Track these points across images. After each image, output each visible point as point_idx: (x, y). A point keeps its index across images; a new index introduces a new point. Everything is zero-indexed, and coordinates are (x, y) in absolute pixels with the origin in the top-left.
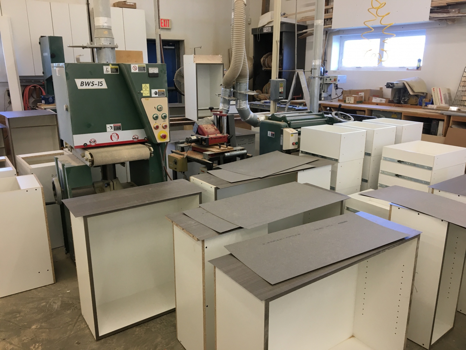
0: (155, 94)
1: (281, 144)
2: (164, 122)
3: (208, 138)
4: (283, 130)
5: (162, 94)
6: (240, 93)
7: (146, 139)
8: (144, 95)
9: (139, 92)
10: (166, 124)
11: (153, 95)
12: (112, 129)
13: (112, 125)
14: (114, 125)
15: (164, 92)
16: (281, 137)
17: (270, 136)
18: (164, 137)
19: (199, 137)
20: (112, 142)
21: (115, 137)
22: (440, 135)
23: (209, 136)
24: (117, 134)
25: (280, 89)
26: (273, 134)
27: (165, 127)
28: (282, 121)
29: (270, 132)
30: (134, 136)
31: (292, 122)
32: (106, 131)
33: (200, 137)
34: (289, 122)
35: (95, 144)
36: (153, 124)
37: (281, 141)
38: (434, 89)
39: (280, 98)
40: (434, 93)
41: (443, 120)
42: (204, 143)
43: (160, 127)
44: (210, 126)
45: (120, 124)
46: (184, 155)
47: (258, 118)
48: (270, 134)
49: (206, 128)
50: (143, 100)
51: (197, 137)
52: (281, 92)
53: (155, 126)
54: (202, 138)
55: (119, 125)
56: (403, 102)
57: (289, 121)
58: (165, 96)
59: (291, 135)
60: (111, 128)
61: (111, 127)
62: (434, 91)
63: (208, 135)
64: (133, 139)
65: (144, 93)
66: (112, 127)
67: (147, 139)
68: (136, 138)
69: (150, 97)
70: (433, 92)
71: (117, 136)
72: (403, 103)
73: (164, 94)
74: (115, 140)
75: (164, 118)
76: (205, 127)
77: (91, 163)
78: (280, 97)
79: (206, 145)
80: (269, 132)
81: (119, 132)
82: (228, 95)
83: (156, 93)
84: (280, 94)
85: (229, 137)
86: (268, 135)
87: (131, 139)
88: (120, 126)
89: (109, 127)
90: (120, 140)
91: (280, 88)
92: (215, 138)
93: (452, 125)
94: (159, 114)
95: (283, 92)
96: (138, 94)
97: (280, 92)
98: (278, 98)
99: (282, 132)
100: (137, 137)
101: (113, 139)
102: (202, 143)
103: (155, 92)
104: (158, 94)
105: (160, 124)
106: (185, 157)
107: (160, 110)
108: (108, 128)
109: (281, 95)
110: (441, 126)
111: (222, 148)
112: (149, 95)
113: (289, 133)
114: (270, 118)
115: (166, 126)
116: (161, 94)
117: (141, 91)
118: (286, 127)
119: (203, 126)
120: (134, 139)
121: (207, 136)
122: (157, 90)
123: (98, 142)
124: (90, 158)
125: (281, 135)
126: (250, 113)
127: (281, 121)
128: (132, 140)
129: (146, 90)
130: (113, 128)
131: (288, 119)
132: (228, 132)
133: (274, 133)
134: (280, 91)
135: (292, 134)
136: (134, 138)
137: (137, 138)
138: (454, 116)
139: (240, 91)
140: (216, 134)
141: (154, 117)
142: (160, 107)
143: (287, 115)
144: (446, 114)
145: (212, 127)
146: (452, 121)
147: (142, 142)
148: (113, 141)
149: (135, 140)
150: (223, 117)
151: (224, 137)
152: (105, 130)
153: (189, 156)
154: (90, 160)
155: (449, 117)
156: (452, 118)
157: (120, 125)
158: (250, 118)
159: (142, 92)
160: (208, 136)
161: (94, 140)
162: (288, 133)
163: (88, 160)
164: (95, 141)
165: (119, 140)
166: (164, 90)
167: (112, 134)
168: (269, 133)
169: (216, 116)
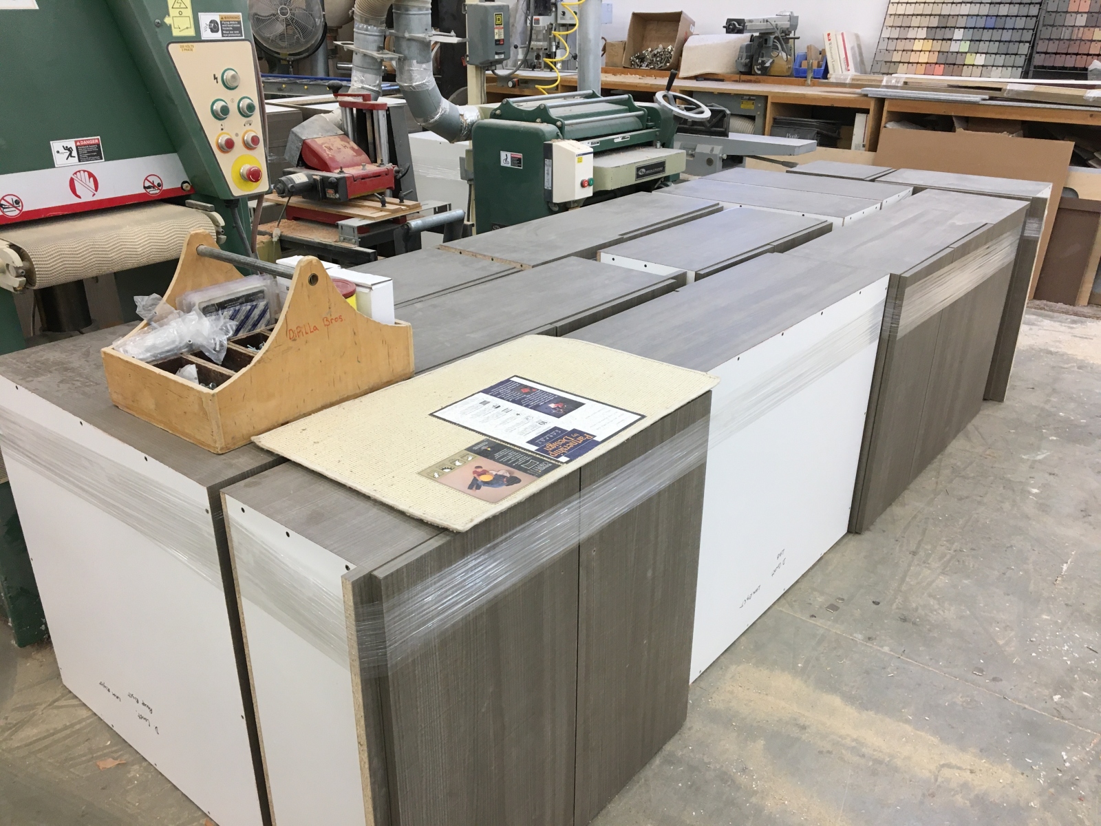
0: (212, 31)
1: (547, 186)
2: (247, 126)
3: (344, 178)
4: (551, 146)
5: (235, 29)
6: (410, 40)
7: (189, 188)
8: (176, 33)
9: (157, 21)
10: (253, 134)
11: (207, 34)
12: (70, 155)
13: (71, 143)
14: (76, 142)
15: (239, 23)
16: (546, 168)
17: (509, 165)
18: (254, 176)
19: (315, 177)
20: (76, 200)
21: (85, 185)
22: (856, 148)
23: (344, 170)
24: (91, 175)
25: (496, 31)
26: (519, 159)
27: (251, 144)
28: (538, 120)
29: (509, 154)
30: (146, 179)
31: (566, 122)
32: (50, 164)
33: (318, 175)
34: (559, 123)
35: (17, 212)
36: (214, 133)
37: (547, 178)
38: (829, 35)
39: (497, 57)
40: (830, 44)
41: (866, 111)
42: (331, 193)
43: (238, 143)
44: (337, 143)
45: (95, 139)
46: (271, 235)
47: (462, 115)
48: (509, 160)
49: (330, 149)
50: (174, 49)
51: (308, 176)
52: (499, 40)
53: (222, 140)
54: (324, 179)
55: (93, 142)
56: (758, 69)
57: (558, 121)
58: (243, 38)
59: (576, 158)
60: (69, 153)
61: (67, 148)
62: (829, 40)
63: (341, 168)
64: (145, 188)
65: (176, 26)
66: (70, 150)
67: (191, 186)
68: (156, 184)
69: (197, 39)
70: (827, 43)
71: (92, 179)
72: (759, 72)
73: (239, 29)
74: (86, 195)
75: (247, 112)
76: (323, 144)
77: (25, 279)
78: (497, 53)
79: (339, 199)
80: (503, 154)
81: (99, 167)
82: (375, 46)
83: (214, 29)
84: (496, 44)
85: (398, 172)
86: (503, 164)
87: (135, 188)
88: (98, 145)
89: (62, 150)
90: (103, 194)
91: (497, 28)
92: (364, 178)
93: (886, 123)
94: (231, 99)
95: (503, 40)
96: (157, 30)
97: (496, 41)
98: (491, 59)
99: (548, 152)
100: (156, 182)
101: (78, 193)
102: (325, 193)
103: (211, 22)
104: (222, 30)
105: (237, 135)
106: (275, 239)
107: (230, 84)
108: (58, 152)
109: (499, 49)
110: (861, 126)
111: (389, 207)
112: (191, 32)
113: (572, 153)
114: (498, 112)
115: (255, 140)
116: (230, 31)
117: (164, 17)
118: (557, 137)
119: (319, 141)
120: (149, 187)
121: (338, 171)
122: (216, 17)
123: (28, 206)
124: (18, 262)
125: (547, 161)
126: (439, 103)
127: (534, 121)
128: (144, 191)
129: (180, 13)
130: (75, 153)
131: (554, 113)
132: (393, 159)
133: (520, 155)
134: (497, 37)
135: (579, 155)
136: (147, 184)
137: (159, 185)
138: (894, 99)
139: (410, 33)
140: (364, 166)
141: (217, 111)
142: (233, 77)
143: (549, 103)
144: (873, 94)
145: (343, 143)
146: (888, 112)
147: (176, 198)
148: (80, 197)
149: (152, 191)
150: (375, 112)
151: (387, 173)
152: (47, 162)
153: (286, 237)
154: (20, 268)
155: (881, 101)
156: (886, 103)
157: (97, 141)
158: (441, 115)
159: (168, 20)
160: (341, 172)
161: (15, 199)
162: (569, 153)
163: (13, 272)
164: (17, 202)
165: (101, 195)
166: (238, 17)
167: (76, 173)
168: (506, 158)
169: (348, 110)
